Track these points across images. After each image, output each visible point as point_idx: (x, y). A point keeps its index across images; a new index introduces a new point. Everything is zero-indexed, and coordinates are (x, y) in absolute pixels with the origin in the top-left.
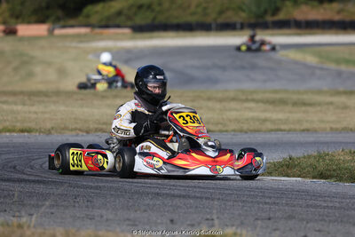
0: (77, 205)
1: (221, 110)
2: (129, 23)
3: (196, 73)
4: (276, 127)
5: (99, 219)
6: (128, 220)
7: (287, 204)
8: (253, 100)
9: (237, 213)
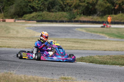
2: (36, 20)
3: (53, 33)
5: (32, 72)
6: (40, 73)
8: (69, 41)
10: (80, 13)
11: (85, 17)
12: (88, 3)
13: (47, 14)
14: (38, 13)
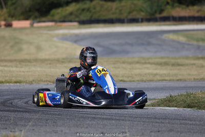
0: (47, 125)
1: (130, 69)
2: (77, 19)
3: (117, 48)
4: (162, 78)
5: (60, 133)
7: (169, 123)
8: (149, 63)
9: (140, 128)
13: (102, 6)
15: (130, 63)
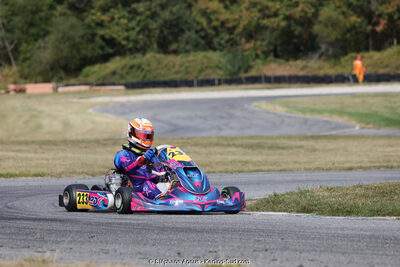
2: (123, 81)
4: (257, 168)
5: (112, 253)
6: (140, 253)
8: (234, 145)
9: (236, 245)
10: (264, 52)
11: (280, 64)
12: (288, 18)
13: (159, 62)
14: (128, 60)
15: (205, 146)
